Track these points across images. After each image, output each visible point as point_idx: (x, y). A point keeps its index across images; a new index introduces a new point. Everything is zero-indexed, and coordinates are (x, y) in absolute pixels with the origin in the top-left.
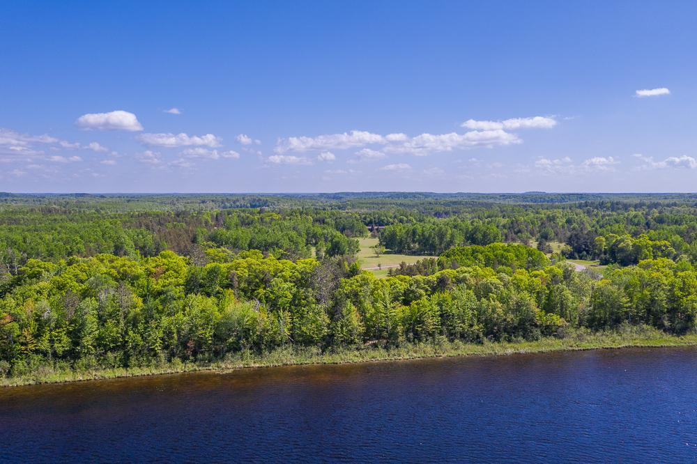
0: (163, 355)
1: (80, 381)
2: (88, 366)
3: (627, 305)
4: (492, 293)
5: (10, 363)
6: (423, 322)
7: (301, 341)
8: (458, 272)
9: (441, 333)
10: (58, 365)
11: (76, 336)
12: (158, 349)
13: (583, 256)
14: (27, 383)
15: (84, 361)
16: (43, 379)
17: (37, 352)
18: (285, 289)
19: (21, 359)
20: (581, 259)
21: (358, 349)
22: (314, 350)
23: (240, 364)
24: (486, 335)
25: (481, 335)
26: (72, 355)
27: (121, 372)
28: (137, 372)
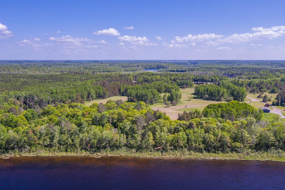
0: (79, 149)
1: (50, 156)
2: (54, 151)
3: (274, 140)
4: (211, 131)
5: (30, 147)
6: (178, 142)
7: (129, 146)
8: (201, 120)
9: (186, 147)
10: (45, 149)
11: (52, 139)
12: (78, 146)
13: (283, 105)
14: (33, 156)
15: (53, 148)
16: (39, 155)
17: (39, 144)
18: (128, 125)
19: (34, 146)
20: (281, 106)
21: (151, 151)
22: (134, 150)
23: (105, 154)
24: (205, 149)
25: (203, 149)
26: (50, 146)
27: (64, 154)
28: (69, 154)
